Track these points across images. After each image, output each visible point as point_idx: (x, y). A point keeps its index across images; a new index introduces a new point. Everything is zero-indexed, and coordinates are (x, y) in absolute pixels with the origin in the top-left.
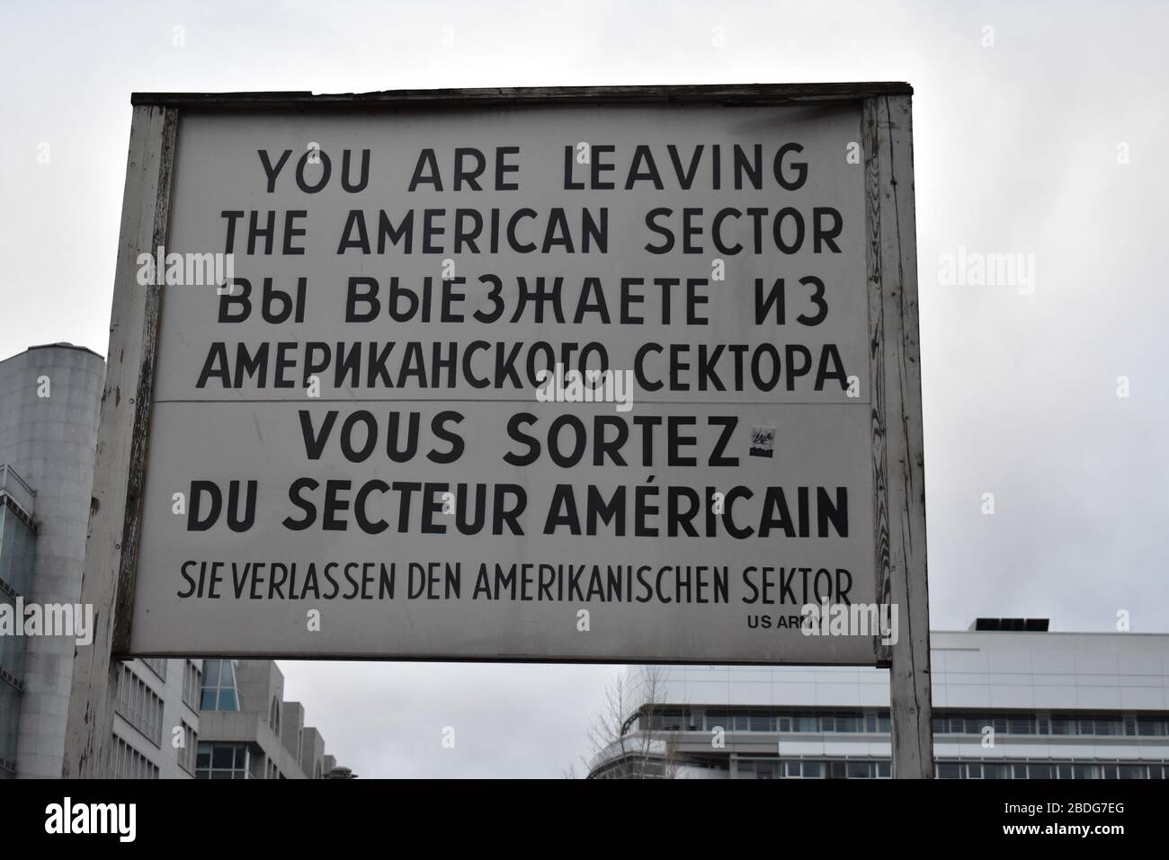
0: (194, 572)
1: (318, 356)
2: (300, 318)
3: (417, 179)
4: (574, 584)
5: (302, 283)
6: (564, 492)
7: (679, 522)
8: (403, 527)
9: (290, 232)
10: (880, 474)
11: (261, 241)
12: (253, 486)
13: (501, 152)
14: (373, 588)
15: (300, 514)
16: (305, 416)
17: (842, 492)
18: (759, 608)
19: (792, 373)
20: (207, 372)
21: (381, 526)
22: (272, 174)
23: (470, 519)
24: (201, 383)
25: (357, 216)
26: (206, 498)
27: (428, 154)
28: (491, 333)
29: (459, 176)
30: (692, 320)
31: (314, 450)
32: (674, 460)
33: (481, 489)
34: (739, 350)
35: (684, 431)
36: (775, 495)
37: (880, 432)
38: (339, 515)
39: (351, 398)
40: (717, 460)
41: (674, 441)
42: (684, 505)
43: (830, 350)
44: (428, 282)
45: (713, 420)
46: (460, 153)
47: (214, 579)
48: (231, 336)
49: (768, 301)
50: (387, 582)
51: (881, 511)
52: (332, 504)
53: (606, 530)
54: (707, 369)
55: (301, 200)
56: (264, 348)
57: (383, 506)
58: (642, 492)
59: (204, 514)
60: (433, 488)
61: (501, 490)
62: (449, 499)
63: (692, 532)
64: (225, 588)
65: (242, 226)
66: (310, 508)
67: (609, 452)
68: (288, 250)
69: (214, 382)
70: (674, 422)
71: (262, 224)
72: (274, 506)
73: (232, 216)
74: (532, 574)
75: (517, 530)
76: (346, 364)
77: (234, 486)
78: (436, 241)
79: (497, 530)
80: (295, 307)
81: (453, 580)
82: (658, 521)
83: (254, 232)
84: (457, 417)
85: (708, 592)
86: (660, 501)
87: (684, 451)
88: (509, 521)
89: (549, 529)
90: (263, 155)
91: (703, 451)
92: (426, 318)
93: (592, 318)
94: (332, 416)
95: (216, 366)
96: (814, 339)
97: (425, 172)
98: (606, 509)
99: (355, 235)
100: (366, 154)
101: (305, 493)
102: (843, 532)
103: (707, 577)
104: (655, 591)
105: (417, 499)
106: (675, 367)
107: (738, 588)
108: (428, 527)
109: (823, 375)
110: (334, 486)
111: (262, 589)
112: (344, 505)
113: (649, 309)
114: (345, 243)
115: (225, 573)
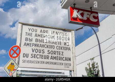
0: (23, 61)
1: (33, 44)
2: (32, 41)
3: (41, 32)
4: (52, 63)
5: (32, 39)
6: (52, 56)
7: (60, 59)
8: (40, 58)
9: (31, 35)
10: (73, 57)
11: (29, 35)
12: (28, 54)
13: (47, 31)
14: (38, 63)
15: (32, 57)
16: (32, 49)
17: (70, 58)
18: (65, 66)
19: (67, 49)
20: (24, 45)
21: (38, 58)
22: (30, 30)
23: (45, 58)
24: (24, 46)
25: (36, 34)
26: (24, 55)
27: (41, 30)
28: (46, 44)
29: (44, 32)
30: (60, 45)
31: (33, 52)
32: (59, 55)
33: (46, 56)
34: (63, 47)
35: (60, 53)
36: (66, 58)
37: (73, 54)
38: (35, 57)
39: (36, 48)
40: (62, 55)
41: (59, 53)
42: (60, 58)
43: (69, 48)
44: (42, 40)
45: (62, 52)
46: (44, 30)
47: (25, 61)
48: (26, 42)
49: (65, 44)
50: (39, 62)
51: (73, 59)
52: (34, 56)
53: (55, 59)
54: (61, 48)
55: (32, 32)
56: (29, 43)
57: (38, 56)
58: (57, 57)
59: (24, 56)
60: (42, 55)
61: (47, 56)
62: (43, 56)
63: (60, 60)
64: (26, 62)
65: (27, 34)
66: (33, 56)
67: (55, 54)
68: (31, 36)
69: (25, 46)
70: (59, 52)
71: (29, 34)
72: (30, 56)
73: (26, 33)
74: (50, 62)
75: (48, 59)
76: (35, 45)
77: (27, 54)
78: (42, 36)
79: (47, 59)
80: (31, 40)
81: (44, 62)
82: (58, 59)
83: (28, 34)
84: (44, 50)
85: (62, 65)
86: (58, 58)
87: (60, 54)
88: (48, 58)
89: (51, 59)
90: (29, 28)
91: (61, 54)
92: (41, 42)
93: (53, 44)
94: (34, 49)
95: (25, 44)
96: (68, 47)
97: (41, 31)
98: (55, 58)
99: (36, 35)
100: (37, 29)
101: (32, 55)
102: (70, 61)
103: (62, 63)
104: (58, 64)
105: (41, 56)
106: (59, 48)
107: (64, 64)
108: (42, 58)
109: (69, 49)
110: (35, 55)
111: (29, 62)
112: (35, 56)
113: (57, 43)
114: (35, 36)
115: (26, 61)
